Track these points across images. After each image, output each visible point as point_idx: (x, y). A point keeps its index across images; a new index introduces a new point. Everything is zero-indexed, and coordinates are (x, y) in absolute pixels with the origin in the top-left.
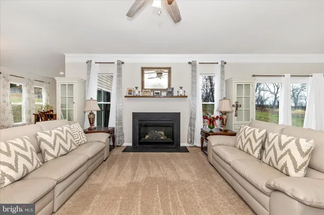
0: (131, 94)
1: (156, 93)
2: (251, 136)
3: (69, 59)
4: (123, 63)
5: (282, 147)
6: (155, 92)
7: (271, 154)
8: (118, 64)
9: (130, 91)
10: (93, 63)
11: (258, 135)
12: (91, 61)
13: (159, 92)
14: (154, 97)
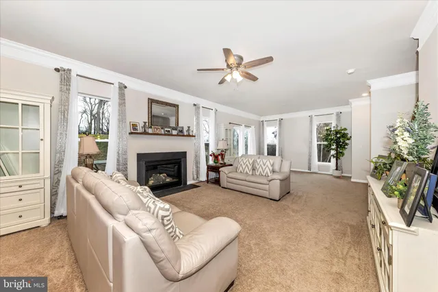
0: (136, 129)
1: (166, 131)
2: (247, 163)
4: (126, 87)
5: (264, 165)
6: (165, 129)
7: (260, 169)
8: (120, 88)
9: (134, 126)
11: (251, 162)
12: (70, 71)
13: (170, 130)
14: (165, 135)
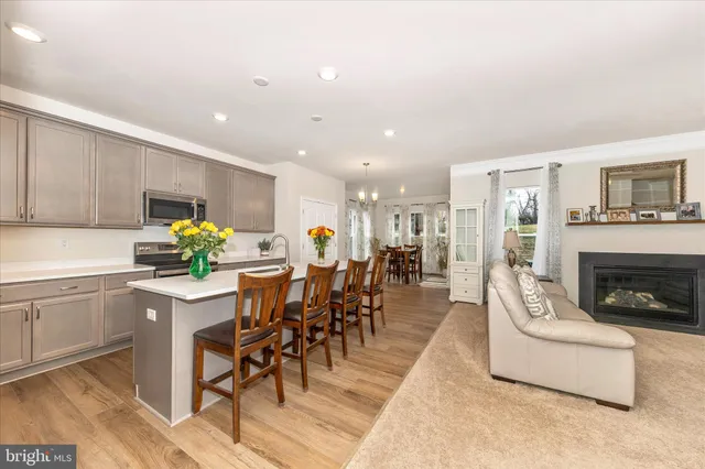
0: (576, 218)
1: (643, 215)
3: (457, 172)
4: (560, 165)
6: (641, 213)
8: (551, 170)
9: (574, 215)
10: (502, 173)
12: (498, 171)
13: (654, 212)
14: (638, 222)
